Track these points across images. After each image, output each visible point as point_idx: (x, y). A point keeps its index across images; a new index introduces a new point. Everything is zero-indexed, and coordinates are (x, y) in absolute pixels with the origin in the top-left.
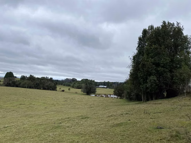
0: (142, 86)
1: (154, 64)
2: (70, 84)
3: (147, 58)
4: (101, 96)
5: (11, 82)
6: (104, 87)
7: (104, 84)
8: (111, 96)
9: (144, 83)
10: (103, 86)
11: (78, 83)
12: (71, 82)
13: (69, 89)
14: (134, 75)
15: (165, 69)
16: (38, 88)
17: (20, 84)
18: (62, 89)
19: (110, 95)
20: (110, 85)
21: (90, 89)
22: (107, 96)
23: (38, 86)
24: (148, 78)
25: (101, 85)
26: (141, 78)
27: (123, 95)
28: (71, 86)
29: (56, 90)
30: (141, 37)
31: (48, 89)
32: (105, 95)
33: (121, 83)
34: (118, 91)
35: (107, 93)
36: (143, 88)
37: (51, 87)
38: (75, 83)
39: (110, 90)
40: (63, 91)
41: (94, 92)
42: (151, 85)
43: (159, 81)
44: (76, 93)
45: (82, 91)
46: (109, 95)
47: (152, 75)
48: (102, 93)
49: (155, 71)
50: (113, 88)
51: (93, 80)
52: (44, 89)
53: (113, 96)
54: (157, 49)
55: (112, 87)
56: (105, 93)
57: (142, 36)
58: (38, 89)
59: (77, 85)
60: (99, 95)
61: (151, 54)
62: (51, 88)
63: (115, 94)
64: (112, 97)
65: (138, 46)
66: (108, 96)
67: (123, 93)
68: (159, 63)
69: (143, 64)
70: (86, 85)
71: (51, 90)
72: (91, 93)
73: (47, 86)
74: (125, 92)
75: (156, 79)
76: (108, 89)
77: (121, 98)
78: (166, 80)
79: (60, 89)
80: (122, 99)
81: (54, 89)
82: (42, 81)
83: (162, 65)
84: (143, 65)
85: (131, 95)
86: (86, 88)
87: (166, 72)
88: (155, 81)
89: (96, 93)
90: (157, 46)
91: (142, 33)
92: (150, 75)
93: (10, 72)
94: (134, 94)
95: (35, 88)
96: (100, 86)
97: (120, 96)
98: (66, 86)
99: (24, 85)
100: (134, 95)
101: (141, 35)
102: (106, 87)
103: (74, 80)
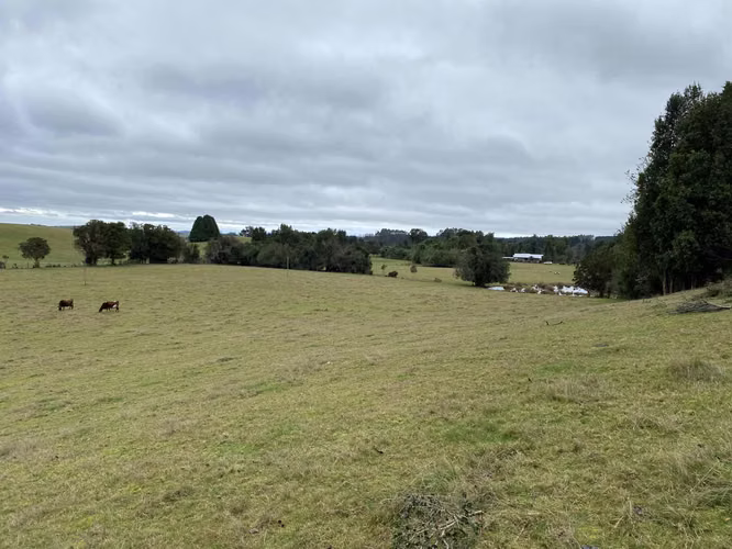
0: (660, 256)
1: (690, 200)
2: (406, 250)
3: (676, 185)
4: (527, 291)
5: (228, 250)
6: (532, 259)
7: (532, 245)
8: (565, 289)
9: (665, 249)
10: (528, 256)
11: (436, 247)
12: (406, 243)
13: (414, 270)
14: (639, 228)
15: (720, 213)
16: (313, 266)
17: (255, 255)
18: (390, 269)
19: (560, 286)
20: (555, 248)
21: (488, 266)
22: (547, 289)
23: (310, 259)
24: (676, 234)
25: (519, 252)
26: (660, 237)
27: (608, 284)
28: (408, 259)
29: (371, 273)
30: (663, 119)
31: (344, 270)
32: (542, 286)
33: (601, 241)
34: (590, 273)
35: (547, 281)
36: (662, 260)
37: (353, 263)
38: (423, 248)
39: (557, 267)
40: (394, 275)
41: (501, 277)
42: (682, 254)
43: (703, 243)
44: (437, 281)
45: (458, 275)
46: (556, 288)
47: (685, 228)
48: (527, 279)
49: (694, 218)
50: (568, 262)
51: (485, 233)
52: (332, 269)
53: (571, 290)
54: (700, 161)
55: (565, 257)
56: (539, 279)
57: (666, 117)
58: (311, 269)
59: (430, 253)
60: (519, 286)
61: (684, 175)
62: (354, 268)
63: (580, 281)
64: (568, 294)
65: (655, 146)
66: (552, 290)
67: (609, 278)
68: (703, 198)
69: (662, 198)
70: (472, 255)
71: (353, 272)
72: (489, 282)
73: (341, 259)
74: (617, 273)
75: (692, 238)
76: (550, 267)
77: (601, 296)
78: (720, 241)
79: (383, 268)
80: (605, 299)
81: (363, 268)
82: (324, 243)
83: (714, 203)
84: (664, 202)
85: (637, 283)
86: (474, 264)
87: (720, 221)
88: (690, 243)
89: (510, 280)
90: (702, 154)
91: (668, 109)
92: (679, 230)
93: (207, 217)
94: (645, 278)
95: (304, 268)
96: (516, 255)
97: (598, 290)
98: (393, 258)
99: (268, 258)
100: (644, 282)
101: (664, 113)
102: (539, 256)
103: (418, 237)
